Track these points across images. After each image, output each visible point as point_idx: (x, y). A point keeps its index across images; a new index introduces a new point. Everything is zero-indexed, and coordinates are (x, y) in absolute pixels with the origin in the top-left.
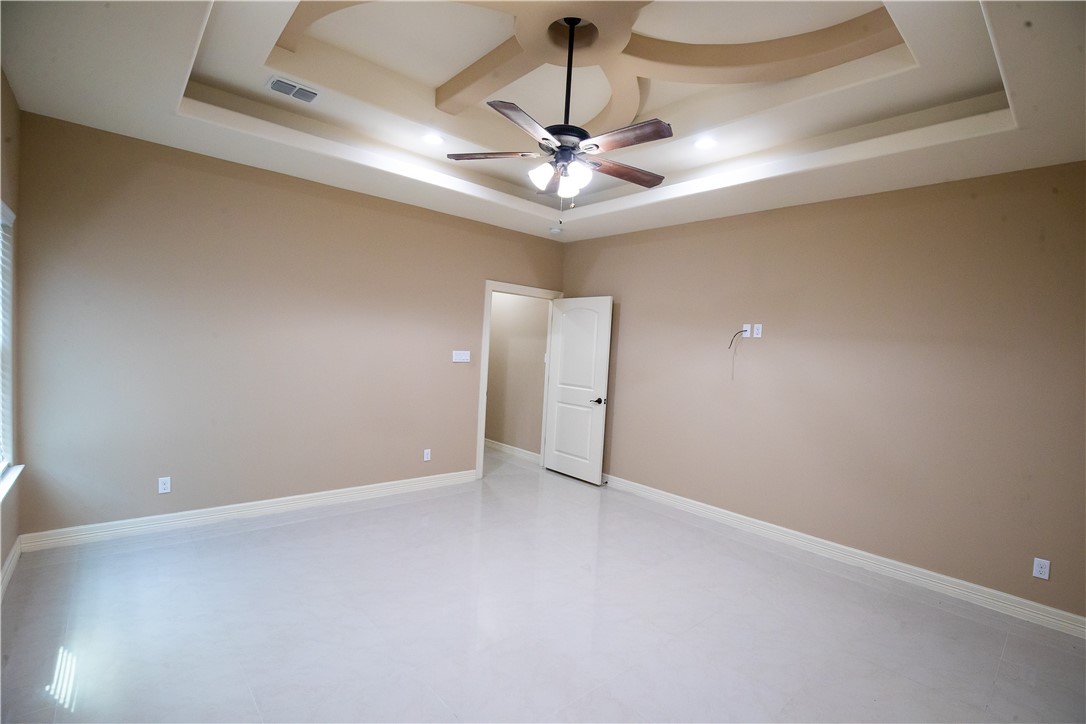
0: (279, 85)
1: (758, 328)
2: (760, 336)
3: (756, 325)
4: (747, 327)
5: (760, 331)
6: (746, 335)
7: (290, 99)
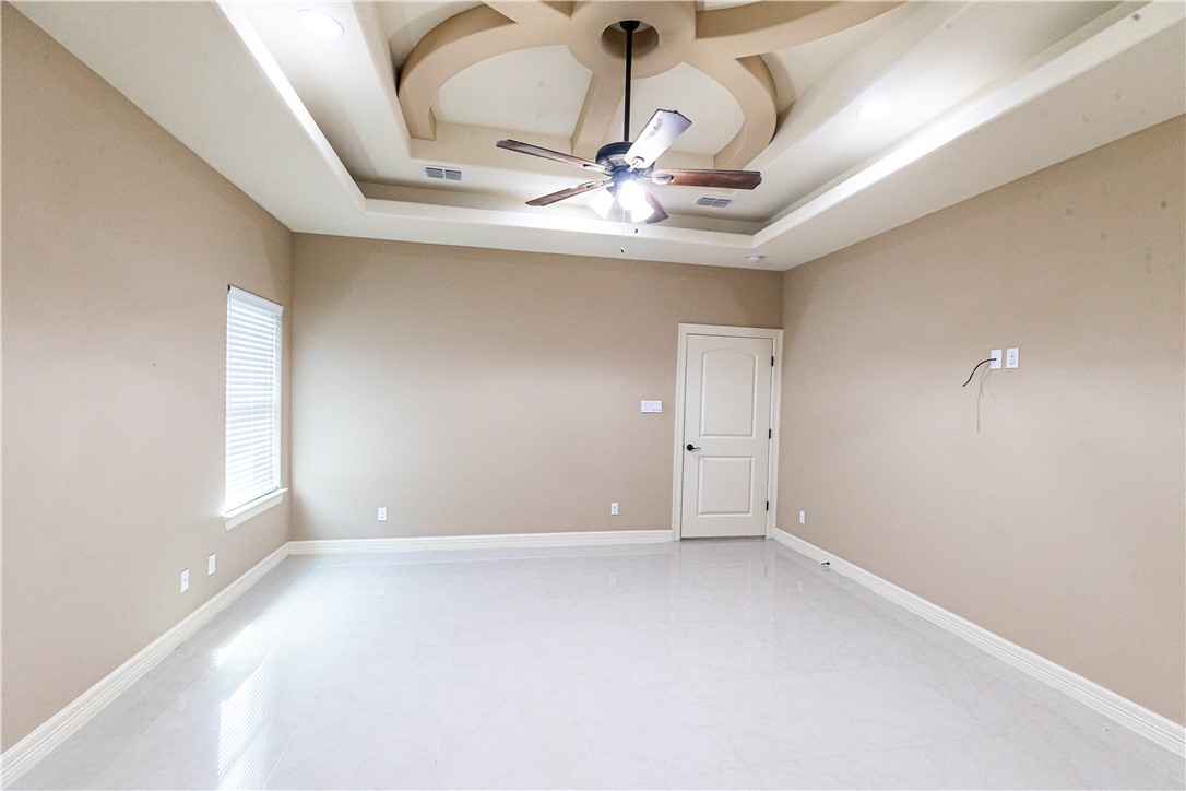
0: (432, 172)
1: (1013, 353)
2: (1016, 366)
3: (1009, 351)
4: (996, 354)
5: (1016, 358)
6: (996, 365)
7: (445, 181)
